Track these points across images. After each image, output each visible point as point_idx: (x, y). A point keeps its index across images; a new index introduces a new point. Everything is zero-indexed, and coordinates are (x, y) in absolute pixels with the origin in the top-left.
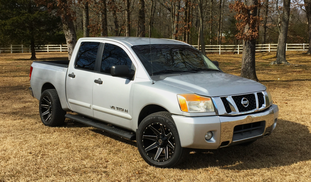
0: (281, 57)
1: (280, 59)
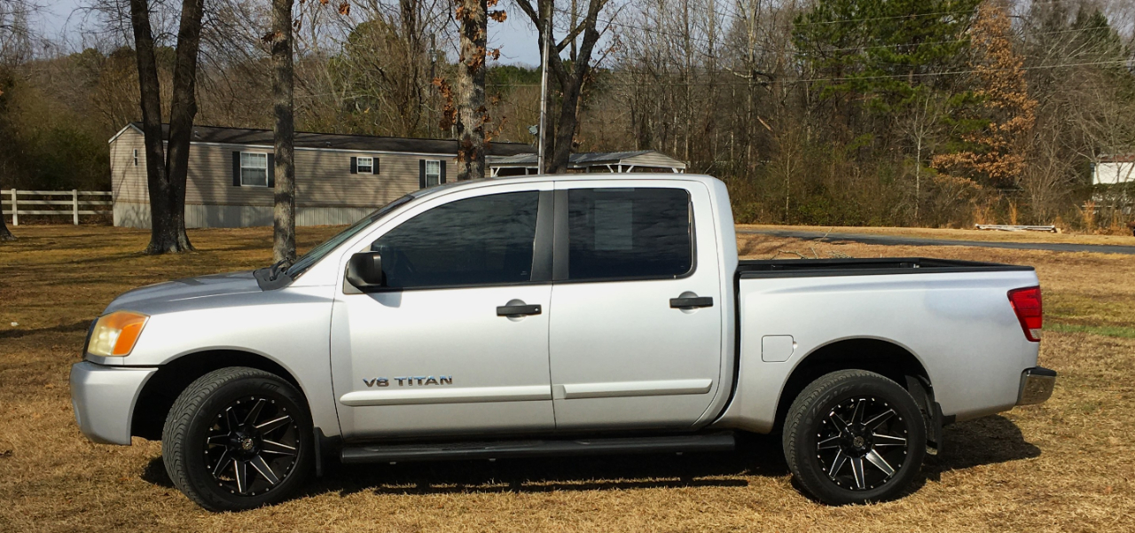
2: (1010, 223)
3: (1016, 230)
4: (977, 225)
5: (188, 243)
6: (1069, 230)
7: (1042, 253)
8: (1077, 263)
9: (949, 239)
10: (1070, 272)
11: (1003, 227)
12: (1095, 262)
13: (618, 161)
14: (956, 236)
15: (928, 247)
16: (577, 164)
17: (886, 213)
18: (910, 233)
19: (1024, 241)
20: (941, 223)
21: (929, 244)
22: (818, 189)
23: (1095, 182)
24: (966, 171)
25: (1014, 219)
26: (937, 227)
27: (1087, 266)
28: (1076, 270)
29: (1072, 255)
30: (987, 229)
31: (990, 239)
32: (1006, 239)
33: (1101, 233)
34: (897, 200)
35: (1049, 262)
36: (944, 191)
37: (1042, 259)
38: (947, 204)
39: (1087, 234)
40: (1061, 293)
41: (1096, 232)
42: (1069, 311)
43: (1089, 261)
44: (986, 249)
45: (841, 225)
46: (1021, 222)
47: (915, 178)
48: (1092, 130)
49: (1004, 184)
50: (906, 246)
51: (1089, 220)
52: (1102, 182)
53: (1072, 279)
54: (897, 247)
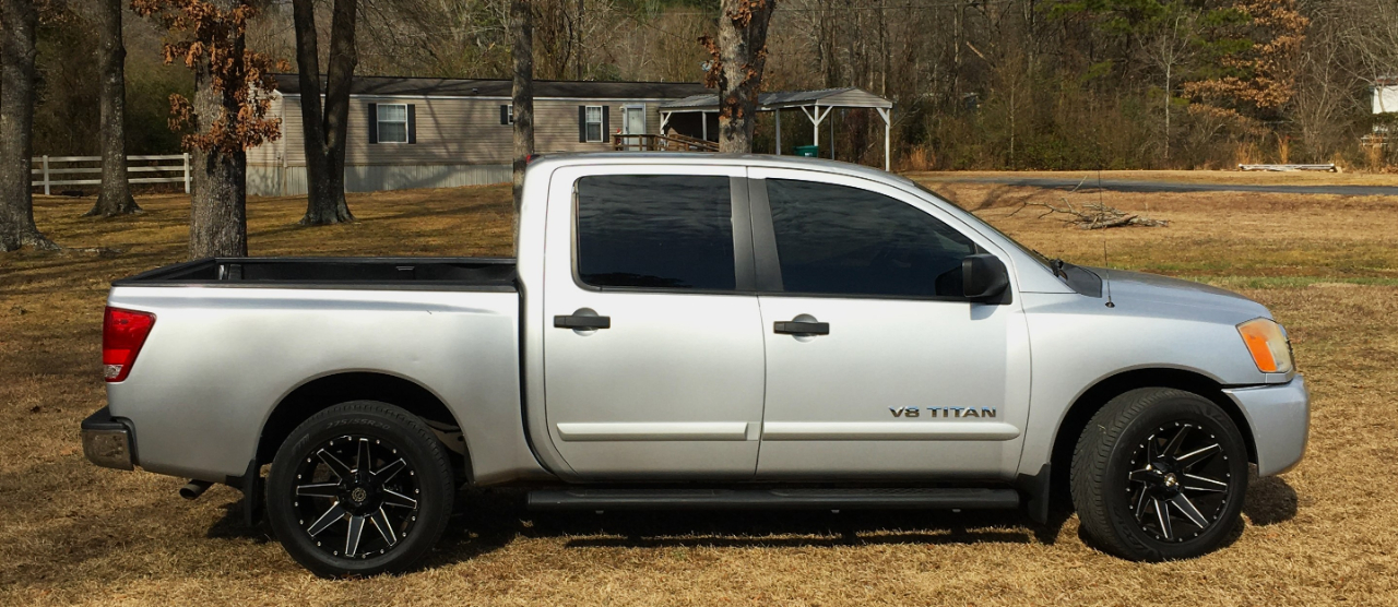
0: (15, 217)
1: (13, 228)
2: (1279, 161)
3: (1288, 170)
4: (1240, 165)
5: (348, 212)
6: (1350, 168)
7: (1329, 197)
8: (1371, 208)
9: (1213, 183)
10: (1365, 219)
11: (1272, 167)
12: (1393, 207)
13: (814, 101)
14: (1220, 179)
15: (1194, 194)
16: (766, 106)
17: (1130, 153)
18: (1162, 177)
19: (1303, 184)
20: (1197, 164)
21: (1194, 190)
22: (1048, 126)
23: (1377, 110)
24: (1224, 101)
25: (1284, 156)
26: (1192, 168)
27: (1383, 212)
28: (1370, 217)
29: (1364, 199)
30: (1253, 170)
31: (1261, 182)
32: (1281, 181)
33: (1389, 171)
34: (1142, 140)
35: (1339, 208)
36: (1198, 126)
37: (1330, 205)
38: (1204, 141)
39: (1373, 172)
40: (1365, 243)
41: (1383, 170)
42: (1382, 263)
43: (1385, 206)
44: (1262, 195)
45: (1078, 169)
46: (1292, 160)
47: (1163, 110)
48: (1374, 49)
49: (1270, 116)
50: (1168, 194)
51: (1374, 156)
52: (1388, 111)
53: (1370, 226)
54: (1157, 194)
